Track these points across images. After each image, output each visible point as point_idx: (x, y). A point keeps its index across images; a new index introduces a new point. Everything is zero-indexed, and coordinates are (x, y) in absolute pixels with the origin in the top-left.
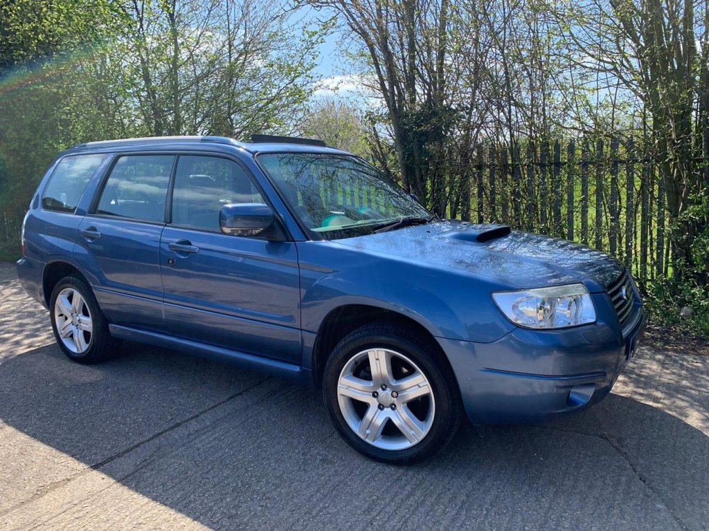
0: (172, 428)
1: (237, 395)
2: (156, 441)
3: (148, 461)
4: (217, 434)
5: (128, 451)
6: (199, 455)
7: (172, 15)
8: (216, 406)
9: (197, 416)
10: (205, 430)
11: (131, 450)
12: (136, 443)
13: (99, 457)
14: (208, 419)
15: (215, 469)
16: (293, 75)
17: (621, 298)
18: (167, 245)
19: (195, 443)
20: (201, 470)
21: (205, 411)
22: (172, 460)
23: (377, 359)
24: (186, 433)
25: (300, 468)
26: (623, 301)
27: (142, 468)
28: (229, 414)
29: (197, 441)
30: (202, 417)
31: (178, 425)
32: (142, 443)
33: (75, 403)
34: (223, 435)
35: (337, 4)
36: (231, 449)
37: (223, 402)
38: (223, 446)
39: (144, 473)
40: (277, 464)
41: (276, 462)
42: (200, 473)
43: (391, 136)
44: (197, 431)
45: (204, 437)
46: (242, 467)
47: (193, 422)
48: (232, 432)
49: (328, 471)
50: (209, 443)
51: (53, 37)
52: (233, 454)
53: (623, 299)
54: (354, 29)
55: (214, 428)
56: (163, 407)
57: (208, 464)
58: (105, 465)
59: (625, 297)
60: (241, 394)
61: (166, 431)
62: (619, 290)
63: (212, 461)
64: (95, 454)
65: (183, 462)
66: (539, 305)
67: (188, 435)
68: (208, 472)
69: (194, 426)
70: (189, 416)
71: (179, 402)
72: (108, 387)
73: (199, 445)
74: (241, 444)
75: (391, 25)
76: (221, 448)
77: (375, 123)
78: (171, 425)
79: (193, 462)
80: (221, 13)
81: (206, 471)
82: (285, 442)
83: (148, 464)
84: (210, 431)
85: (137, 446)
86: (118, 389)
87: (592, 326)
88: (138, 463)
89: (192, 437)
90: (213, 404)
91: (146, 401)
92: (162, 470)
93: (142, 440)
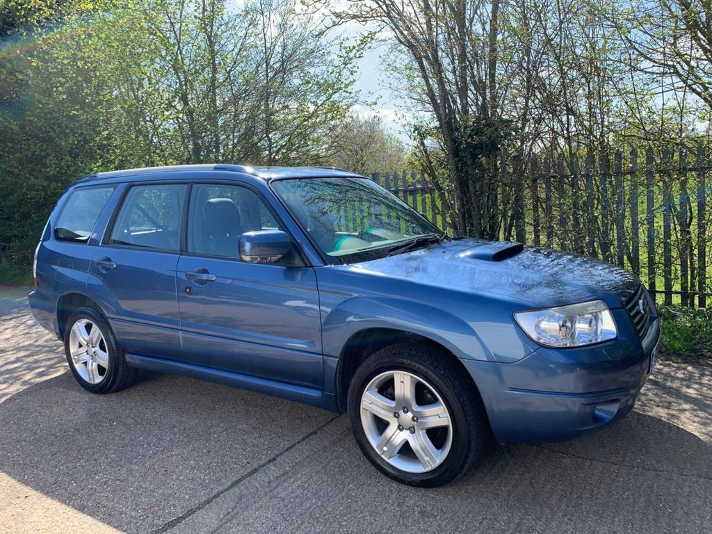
0: (250, 474)
1: (311, 434)
2: (236, 489)
3: (232, 514)
4: (299, 482)
5: (208, 502)
6: (285, 506)
7: (209, 37)
8: (291, 447)
9: (274, 459)
10: (285, 477)
11: (211, 501)
12: (215, 492)
13: (179, 510)
14: (286, 462)
15: (306, 524)
16: (331, 91)
17: (638, 312)
18: (184, 274)
19: (278, 492)
20: (291, 524)
21: (281, 454)
22: (257, 513)
23: (402, 382)
24: (267, 480)
25: (399, 522)
26: (641, 315)
27: (227, 523)
28: (307, 457)
29: (279, 489)
30: (279, 460)
31: (255, 471)
32: (222, 492)
33: (142, 445)
34: (306, 482)
35: (383, 18)
36: (319, 499)
37: (298, 443)
38: (309, 495)
39: (230, 528)
40: (373, 518)
41: (371, 516)
42: (291, 528)
43: (443, 150)
44: (277, 477)
45: (286, 484)
46: (334, 521)
47: (271, 466)
48: (315, 479)
49: (431, 526)
50: (292, 492)
51: (92, 63)
52: (322, 506)
53: (641, 313)
54: (401, 42)
55: (294, 473)
56: (236, 448)
57: (297, 517)
58: (187, 519)
59: (642, 311)
60: (315, 433)
61: (243, 478)
62: (636, 304)
63: (301, 514)
64: (174, 506)
65: (269, 516)
66: (561, 323)
67: (269, 482)
68: (299, 527)
69: (273, 471)
70: (265, 459)
71: (252, 442)
72: (175, 427)
73: (283, 495)
74: (328, 493)
75: (441, 37)
76: (308, 498)
77: (425, 137)
78: (249, 471)
79: (279, 515)
80: (258, 32)
81: (296, 526)
82: (375, 490)
83: (233, 517)
84: (291, 477)
85: (217, 496)
86: (185, 429)
87: (613, 342)
88: (222, 517)
89: (274, 485)
90: (288, 445)
91: (216, 442)
92: (248, 524)
93: (221, 489)
